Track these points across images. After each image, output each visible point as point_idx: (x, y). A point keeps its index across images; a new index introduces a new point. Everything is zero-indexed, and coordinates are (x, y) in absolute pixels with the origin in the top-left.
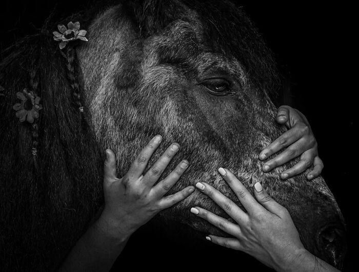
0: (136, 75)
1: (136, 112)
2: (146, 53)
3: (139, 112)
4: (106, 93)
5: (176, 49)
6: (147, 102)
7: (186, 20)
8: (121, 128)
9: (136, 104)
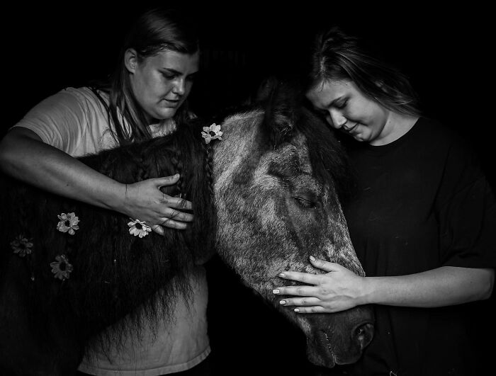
0: (249, 177)
1: (244, 202)
2: (260, 162)
3: (246, 204)
4: (224, 184)
5: (283, 167)
6: (254, 197)
7: (294, 144)
8: (231, 211)
9: (244, 197)
